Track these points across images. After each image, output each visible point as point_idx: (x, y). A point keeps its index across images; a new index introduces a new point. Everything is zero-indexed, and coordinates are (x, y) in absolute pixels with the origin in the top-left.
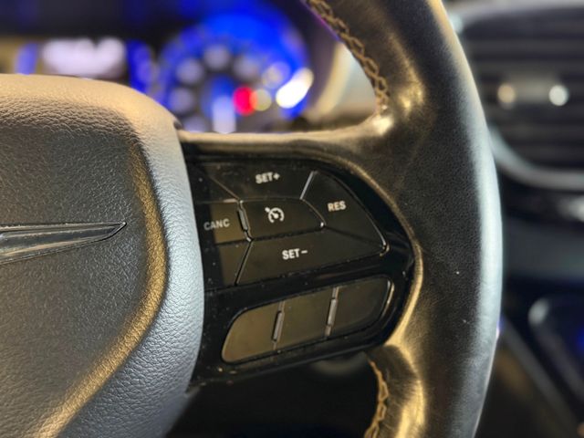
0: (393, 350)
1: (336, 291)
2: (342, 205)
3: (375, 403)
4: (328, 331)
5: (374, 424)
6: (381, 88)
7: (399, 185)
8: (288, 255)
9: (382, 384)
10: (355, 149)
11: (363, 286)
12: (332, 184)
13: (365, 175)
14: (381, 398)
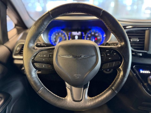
0: (120, 68)
1: (114, 62)
2: (115, 54)
3: (117, 74)
4: (113, 66)
5: (117, 76)
6: (120, 42)
7: (122, 52)
8: (109, 58)
9: (118, 72)
10: (117, 48)
11: (117, 62)
12: (114, 52)
13: (118, 51)
14: (118, 73)
